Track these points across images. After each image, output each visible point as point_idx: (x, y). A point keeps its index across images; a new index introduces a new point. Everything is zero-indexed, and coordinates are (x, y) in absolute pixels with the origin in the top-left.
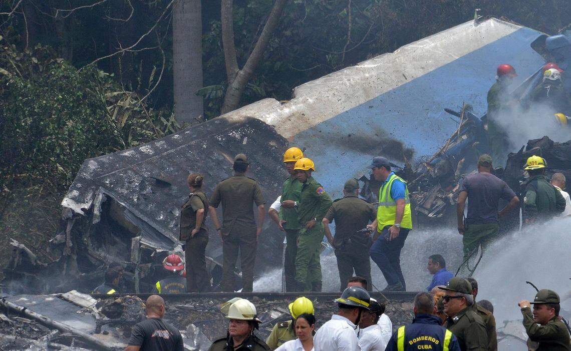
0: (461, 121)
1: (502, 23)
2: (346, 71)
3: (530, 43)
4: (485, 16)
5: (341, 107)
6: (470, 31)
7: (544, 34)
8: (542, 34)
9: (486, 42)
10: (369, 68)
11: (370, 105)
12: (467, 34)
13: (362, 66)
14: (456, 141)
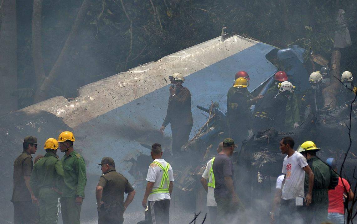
0: (209, 116)
1: (243, 39)
2: (120, 75)
3: (265, 55)
4: (230, 34)
5: (116, 104)
6: (218, 45)
7: (277, 48)
8: (274, 47)
9: (230, 54)
10: (137, 74)
11: (138, 102)
12: (215, 47)
13: (133, 72)
14: (205, 131)
